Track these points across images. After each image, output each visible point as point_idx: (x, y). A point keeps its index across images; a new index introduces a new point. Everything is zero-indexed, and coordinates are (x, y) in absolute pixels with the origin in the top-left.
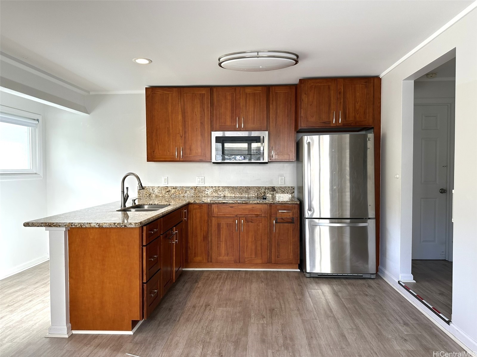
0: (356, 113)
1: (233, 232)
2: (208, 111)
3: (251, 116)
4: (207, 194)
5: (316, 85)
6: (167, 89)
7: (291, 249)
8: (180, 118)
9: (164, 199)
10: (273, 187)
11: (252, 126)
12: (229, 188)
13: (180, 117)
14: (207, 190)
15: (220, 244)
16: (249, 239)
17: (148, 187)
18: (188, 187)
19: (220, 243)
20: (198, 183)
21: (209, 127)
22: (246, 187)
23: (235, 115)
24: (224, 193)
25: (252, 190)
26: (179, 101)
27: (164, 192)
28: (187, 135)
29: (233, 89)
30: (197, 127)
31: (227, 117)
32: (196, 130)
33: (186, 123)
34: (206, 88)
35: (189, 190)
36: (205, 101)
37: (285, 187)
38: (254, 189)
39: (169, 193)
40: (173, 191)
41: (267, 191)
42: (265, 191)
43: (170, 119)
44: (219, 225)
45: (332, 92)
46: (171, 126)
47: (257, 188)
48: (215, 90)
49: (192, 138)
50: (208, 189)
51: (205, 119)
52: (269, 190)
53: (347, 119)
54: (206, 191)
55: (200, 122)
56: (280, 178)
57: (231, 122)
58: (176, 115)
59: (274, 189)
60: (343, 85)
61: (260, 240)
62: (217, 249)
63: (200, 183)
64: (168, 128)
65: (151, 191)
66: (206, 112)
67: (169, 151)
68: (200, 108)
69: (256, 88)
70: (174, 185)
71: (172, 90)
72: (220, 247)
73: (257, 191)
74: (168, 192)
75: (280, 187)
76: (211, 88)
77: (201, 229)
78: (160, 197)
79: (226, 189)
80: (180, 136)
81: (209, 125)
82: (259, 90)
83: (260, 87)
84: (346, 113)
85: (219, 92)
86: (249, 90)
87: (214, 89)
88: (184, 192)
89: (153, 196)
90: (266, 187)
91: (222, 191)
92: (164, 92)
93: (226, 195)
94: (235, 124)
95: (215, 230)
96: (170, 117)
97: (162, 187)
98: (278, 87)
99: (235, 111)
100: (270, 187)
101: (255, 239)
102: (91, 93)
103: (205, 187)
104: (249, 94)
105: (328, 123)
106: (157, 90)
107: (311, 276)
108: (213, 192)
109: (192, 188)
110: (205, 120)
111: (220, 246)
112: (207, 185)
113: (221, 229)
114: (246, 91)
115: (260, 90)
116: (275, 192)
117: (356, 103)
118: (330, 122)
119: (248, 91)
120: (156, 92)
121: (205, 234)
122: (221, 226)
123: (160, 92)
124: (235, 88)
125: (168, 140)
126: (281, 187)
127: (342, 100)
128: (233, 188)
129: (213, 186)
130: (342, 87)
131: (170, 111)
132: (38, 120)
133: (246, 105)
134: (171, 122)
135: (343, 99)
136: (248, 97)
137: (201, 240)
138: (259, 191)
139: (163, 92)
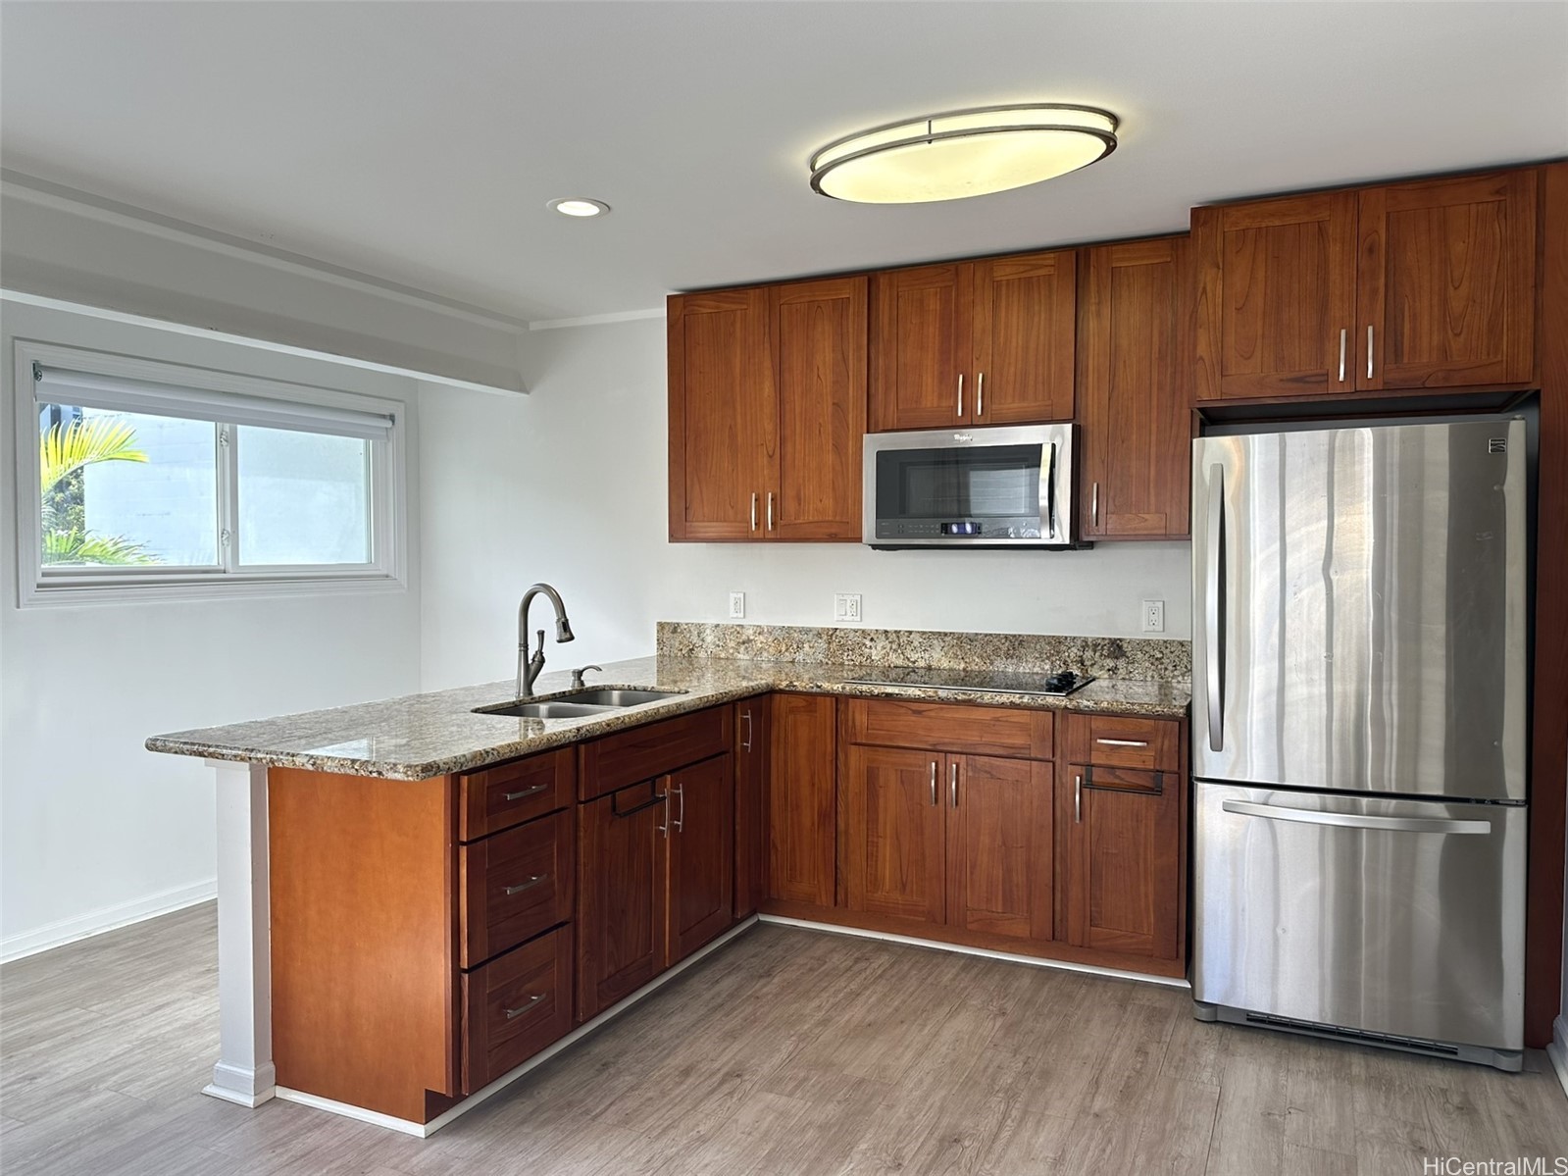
0: (1450, 332)
1: (921, 805)
2: (859, 360)
3: (1012, 369)
4: (869, 657)
5: (1264, 225)
6: (730, 294)
7: (1146, 896)
8: (767, 390)
9: (731, 667)
10: (1116, 640)
11: (1015, 405)
12: (946, 639)
13: (768, 388)
14: (868, 643)
15: (877, 846)
16: (982, 838)
17: (686, 624)
18: (808, 631)
19: (877, 843)
20: (841, 618)
21: (862, 418)
22: (1006, 637)
23: (956, 367)
24: (927, 656)
25: (1029, 647)
26: (764, 334)
27: (732, 644)
28: (789, 448)
29: (949, 270)
30: (821, 421)
31: (924, 378)
32: (818, 432)
33: (788, 407)
34: (852, 280)
35: (810, 639)
36: (850, 325)
37: (1165, 642)
38: (1038, 647)
39: (746, 648)
40: (761, 643)
41: (1089, 654)
42: (1081, 657)
43: (738, 399)
44: (871, 776)
45: (1335, 250)
46: (739, 420)
47: (1049, 643)
48: (883, 281)
49: (804, 459)
50: (872, 640)
51: (848, 388)
52: (1098, 654)
53: (1406, 360)
54: (864, 644)
55: (830, 402)
56: (1145, 606)
57: (940, 396)
58: (755, 383)
59: (1120, 647)
60: (1388, 214)
61: (1021, 847)
62: (864, 864)
63: (845, 618)
64: (730, 427)
65: (695, 639)
66: (851, 366)
67: (732, 507)
68: (833, 350)
69: (1033, 260)
70: (764, 622)
71: (745, 296)
72: (877, 857)
73: (1053, 655)
74: (744, 643)
75: (1145, 641)
76: (870, 278)
77: (813, 785)
78: (720, 659)
79: (935, 642)
80: (765, 452)
81: (862, 412)
82: (1047, 266)
83: (1052, 255)
84: (1402, 335)
85: (898, 287)
86: (1008, 270)
87: (881, 280)
88: (795, 646)
89: (700, 655)
90: (1085, 641)
91: (919, 650)
92: (721, 304)
93: (934, 664)
94: (952, 404)
95: (857, 790)
96: (738, 389)
97: (726, 628)
98: (1120, 247)
99: (953, 352)
100: (1103, 639)
101: (1004, 843)
102: (534, 326)
103: (863, 631)
104: (1008, 285)
105: (1313, 379)
106: (700, 302)
107: (1216, 1016)
108: (888, 649)
109: (819, 635)
110: (848, 394)
111: (877, 851)
112: (870, 624)
113: (881, 791)
114: (995, 275)
115: (1052, 266)
116: (1121, 663)
117: (1451, 288)
118: (1327, 376)
119: (1003, 272)
120: (696, 308)
121: (824, 803)
122: (881, 781)
123: (707, 307)
124: (957, 269)
125: (730, 469)
126: (1148, 642)
127: (1382, 280)
128: (958, 638)
129: (888, 629)
130: (1383, 224)
131: (738, 370)
132: (392, 418)
133: (994, 326)
134: (739, 410)
135: (1386, 276)
136: (1004, 297)
137: (813, 824)
138: (1058, 652)
139: (717, 308)
